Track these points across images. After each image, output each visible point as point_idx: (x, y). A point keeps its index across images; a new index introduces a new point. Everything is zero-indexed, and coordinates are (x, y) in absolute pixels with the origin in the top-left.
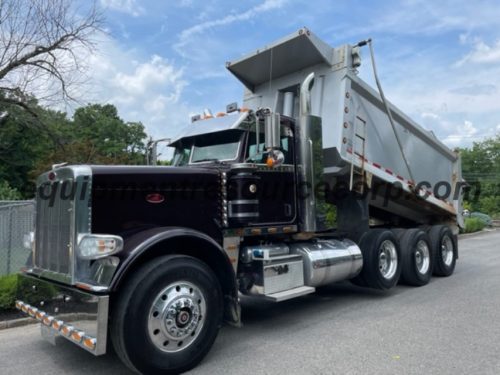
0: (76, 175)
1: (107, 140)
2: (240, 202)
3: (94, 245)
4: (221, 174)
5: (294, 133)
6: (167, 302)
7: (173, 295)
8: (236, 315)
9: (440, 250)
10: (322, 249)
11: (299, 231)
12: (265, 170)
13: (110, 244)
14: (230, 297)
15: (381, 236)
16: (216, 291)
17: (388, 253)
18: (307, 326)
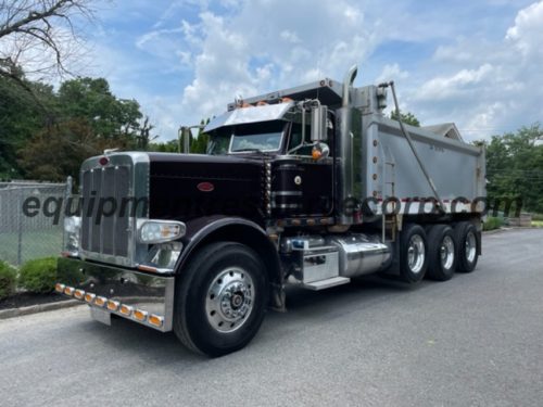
0: (135, 162)
1: (97, 118)
2: (284, 193)
3: (158, 230)
4: (265, 165)
5: (334, 124)
6: (222, 286)
7: (227, 279)
8: (280, 301)
9: (464, 246)
10: (355, 242)
11: (335, 224)
12: (310, 162)
13: (174, 230)
14: (274, 284)
15: (410, 231)
16: (263, 279)
17: (416, 248)
18: (341, 315)
